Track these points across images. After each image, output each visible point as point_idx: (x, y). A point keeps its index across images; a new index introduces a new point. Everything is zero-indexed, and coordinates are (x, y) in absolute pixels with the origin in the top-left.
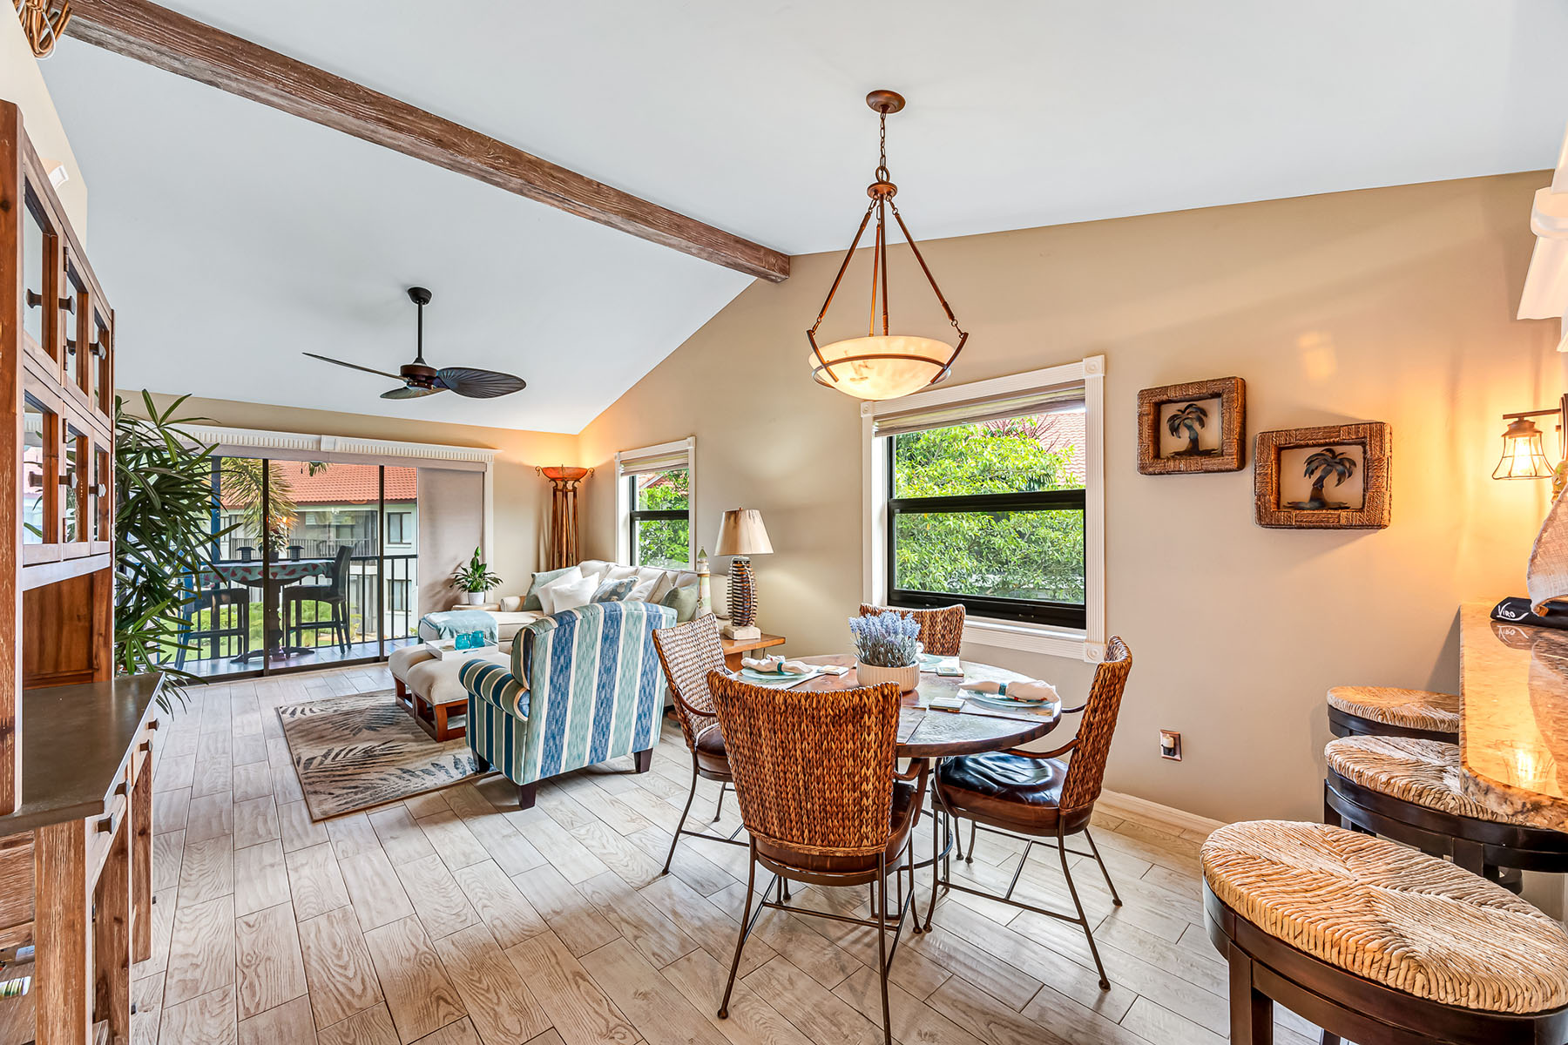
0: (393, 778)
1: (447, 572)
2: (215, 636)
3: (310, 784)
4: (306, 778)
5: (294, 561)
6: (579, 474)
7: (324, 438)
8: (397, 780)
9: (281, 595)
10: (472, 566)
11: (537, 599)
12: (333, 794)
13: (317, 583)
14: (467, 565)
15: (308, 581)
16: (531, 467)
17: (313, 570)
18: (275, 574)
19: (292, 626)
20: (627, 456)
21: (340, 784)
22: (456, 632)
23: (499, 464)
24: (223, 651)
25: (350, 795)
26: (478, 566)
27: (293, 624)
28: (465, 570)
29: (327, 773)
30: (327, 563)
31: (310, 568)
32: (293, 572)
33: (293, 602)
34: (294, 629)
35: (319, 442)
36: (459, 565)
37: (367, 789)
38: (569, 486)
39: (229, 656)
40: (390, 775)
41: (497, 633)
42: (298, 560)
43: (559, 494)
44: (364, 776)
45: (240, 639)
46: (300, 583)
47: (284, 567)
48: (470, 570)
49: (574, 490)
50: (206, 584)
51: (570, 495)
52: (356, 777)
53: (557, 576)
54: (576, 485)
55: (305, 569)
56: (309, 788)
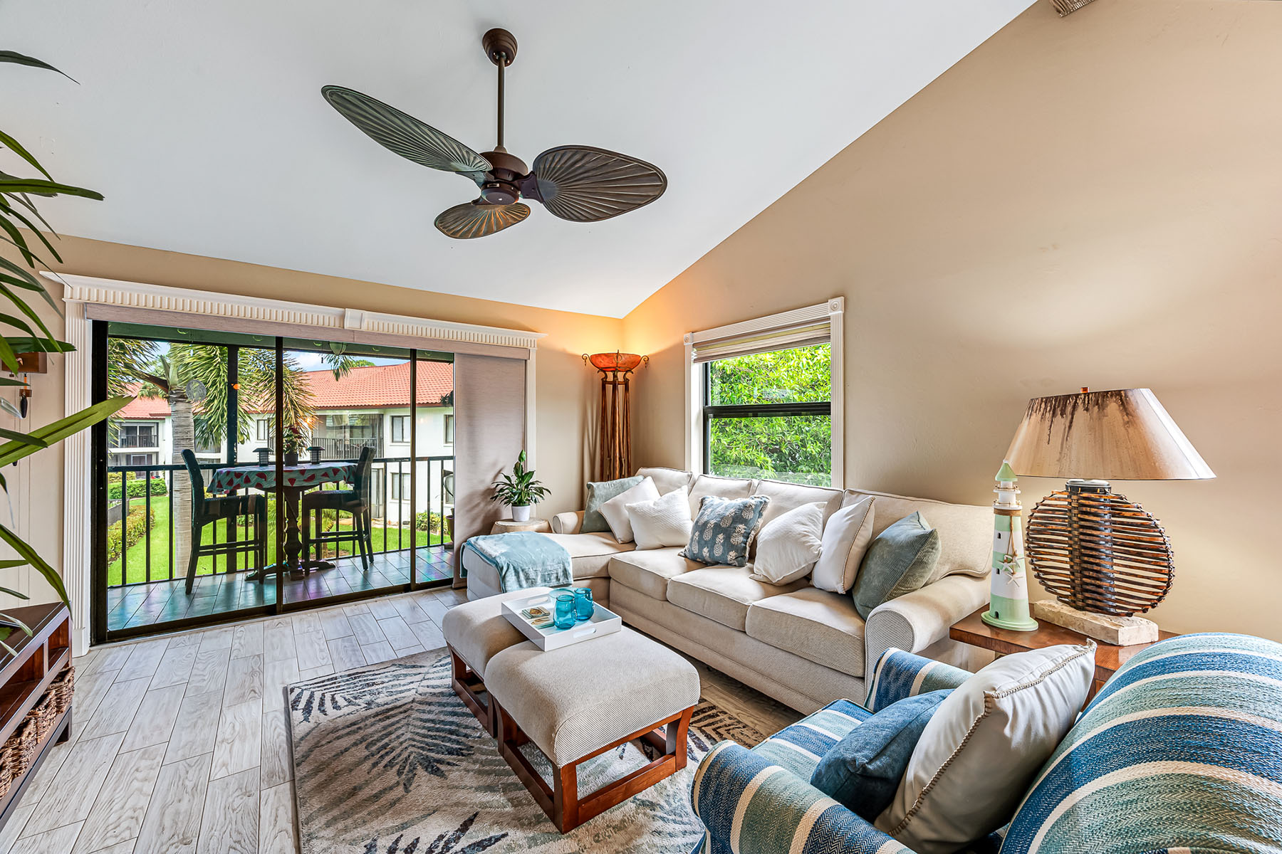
1: (487, 481)
2: (231, 549)
5: (314, 463)
6: (634, 363)
7: (349, 312)
9: (300, 502)
10: (516, 473)
11: (600, 517)
13: (338, 489)
14: (510, 471)
15: (329, 487)
16: (574, 356)
17: (333, 474)
18: (292, 481)
19: (311, 538)
20: (702, 337)
22: (523, 570)
23: (545, 352)
24: (240, 565)
26: (522, 473)
27: (313, 536)
28: (507, 477)
30: (348, 467)
31: (331, 474)
32: (312, 478)
33: (313, 512)
34: (313, 541)
35: (343, 317)
36: (499, 472)
38: (620, 375)
39: (246, 570)
41: (570, 570)
42: (317, 463)
43: (609, 388)
45: (256, 554)
46: (321, 489)
47: (303, 472)
48: (514, 480)
49: (626, 383)
50: (220, 492)
51: (621, 388)
53: (623, 489)
54: (627, 376)
55: (326, 475)
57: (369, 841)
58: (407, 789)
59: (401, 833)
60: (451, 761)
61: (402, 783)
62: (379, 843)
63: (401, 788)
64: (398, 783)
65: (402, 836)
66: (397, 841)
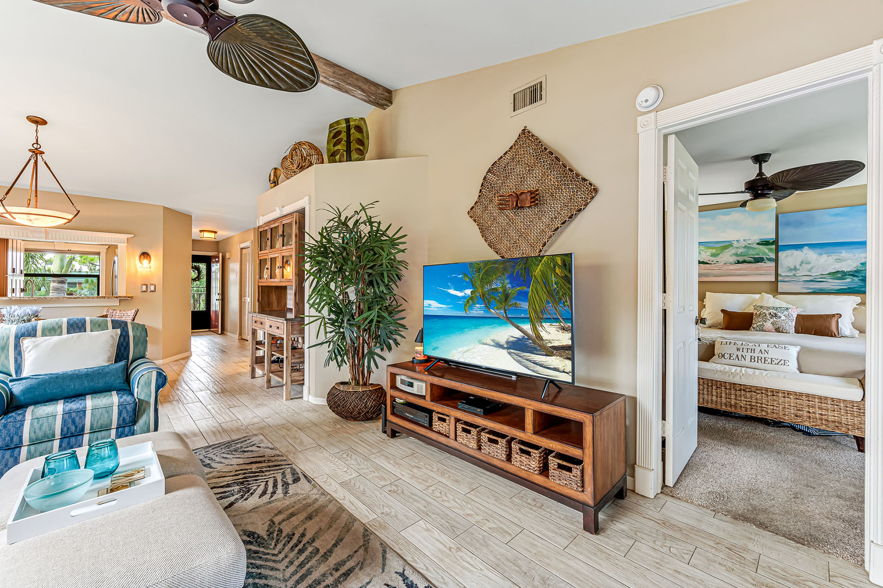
0: (218, 459)
3: (278, 455)
4: (285, 460)
8: (214, 457)
12: (257, 447)
21: (255, 454)
25: (246, 446)
29: (271, 464)
37: (235, 450)
40: (221, 463)
44: (241, 461)
52: (247, 461)
56: (277, 452)
57: (288, 495)
62: (282, 495)
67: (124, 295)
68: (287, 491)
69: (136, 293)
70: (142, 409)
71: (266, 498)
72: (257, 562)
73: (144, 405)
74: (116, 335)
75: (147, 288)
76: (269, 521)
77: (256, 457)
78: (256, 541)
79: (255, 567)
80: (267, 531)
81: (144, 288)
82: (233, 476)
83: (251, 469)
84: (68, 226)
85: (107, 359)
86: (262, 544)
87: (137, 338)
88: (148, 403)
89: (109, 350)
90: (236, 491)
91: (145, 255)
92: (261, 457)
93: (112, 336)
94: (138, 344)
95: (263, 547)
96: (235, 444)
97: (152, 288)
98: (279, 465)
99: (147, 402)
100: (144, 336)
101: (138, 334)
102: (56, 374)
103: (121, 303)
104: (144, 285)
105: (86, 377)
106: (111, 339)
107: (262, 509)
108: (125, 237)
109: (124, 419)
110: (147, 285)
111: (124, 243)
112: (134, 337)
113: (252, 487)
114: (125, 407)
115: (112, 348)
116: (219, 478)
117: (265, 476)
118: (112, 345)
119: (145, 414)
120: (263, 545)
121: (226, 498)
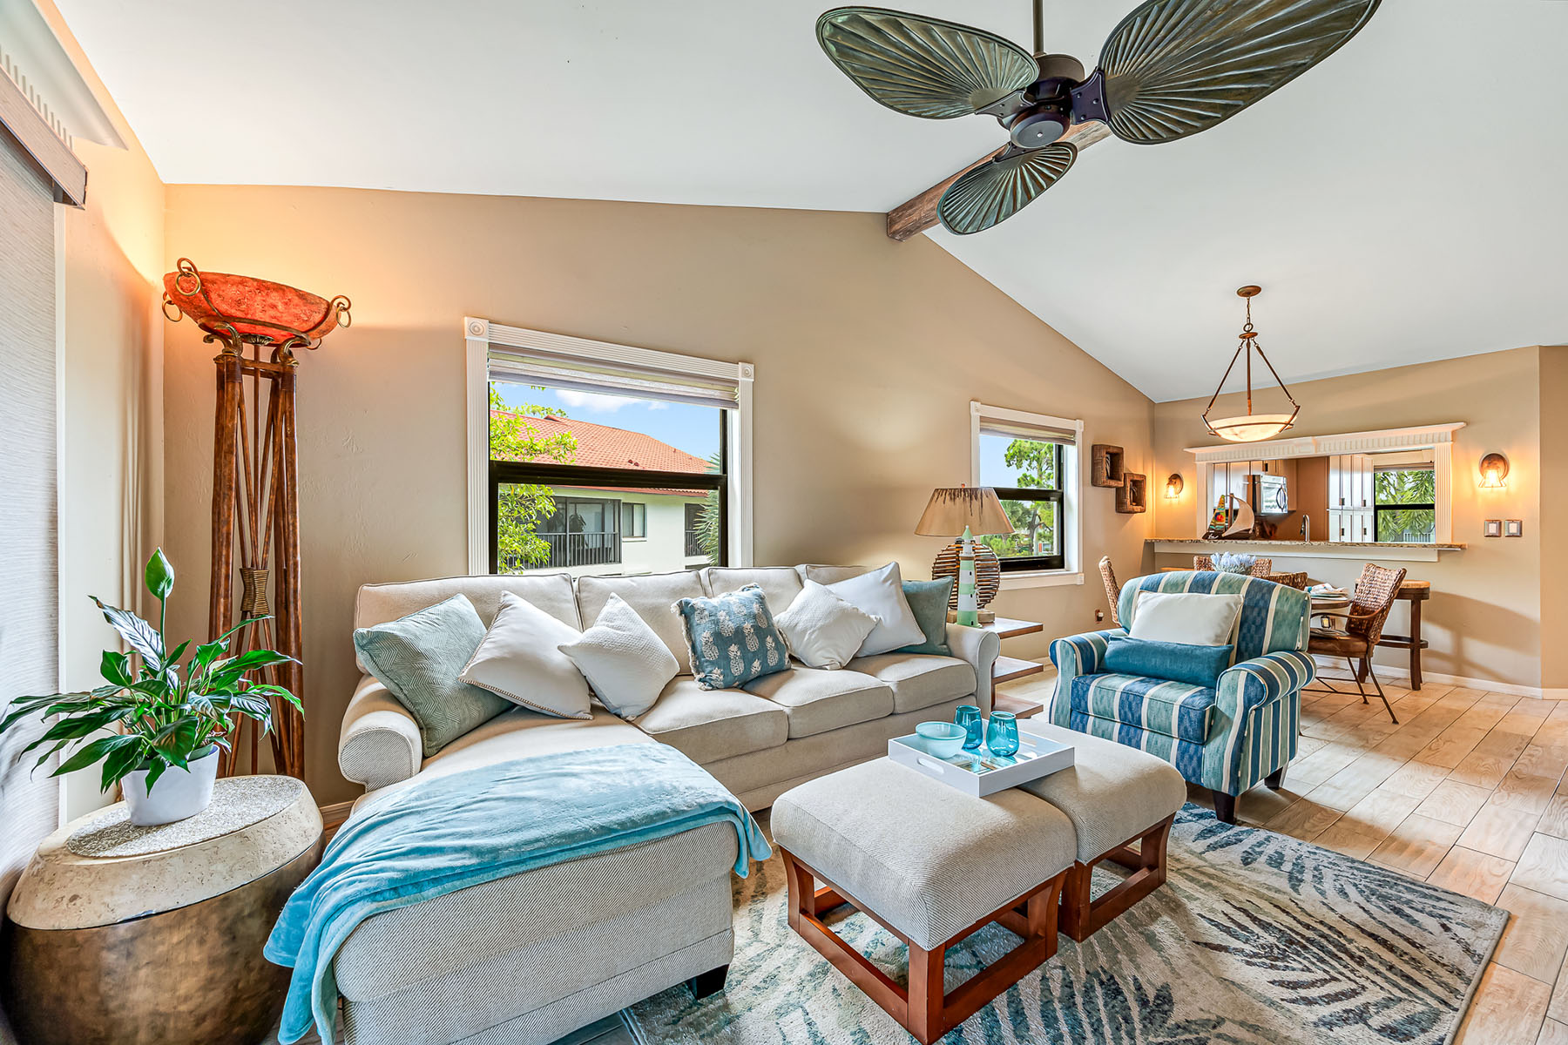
0: (1329, 886)
3: (1460, 974)
4: (1454, 991)
8: (1330, 880)
12: (1443, 926)
20: (515, 337)
21: (1411, 932)
25: (1420, 907)
29: (1407, 969)
37: (1384, 898)
40: (1323, 893)
44: (1359, 917)
52: (1371, 926)
56: (1470, 967)
57: (1323, 1029)
58: (1220, 1021)
59: (1280, 1002)
60: (1133, 988)
61: (1216, 1031)
62: (1315, 1019)
63: (1221, 1030)
64: (1219, 1036)
65: (1282, 1000)
66: (1293, 1001)
67: (1449, 542)
68: (1336, 1025)
69: (1475, 538)
70: (1219, 728)
71: (1278, 993)
72: (1107, 1027)
73: (1223, 721)
74: (1236, 605)
75: (1501, 528)
76: (1217, 1017)
77: (1401, 936)
78: (1152, 1011)
79: (1095, 1026)
80: (1187, 1021)
81: (1493, 529)
82: (1299, 922)
83: (1351, 941)
84: (1288, 432)
85: (1214, 638)
86: (1151, 1023)
87: (1280, 615)
88: (1230, 721)
89: (1220, 626)
90: (1262, 941)
91: (1493, 459)
92: (1413, 944)
93: (1228, 605)
94: (1281, 625)
95: (1145, 1026)
96: (1406, 888)
97: (1513, 528)
98: (1416, 984)
99: (1228, 718)
100: (1296, 614)
101: (1286, 608)
102: (1144, 642)
103: (1442, 558)
104: (1493, 521)
105: (1171, 655)
106: (1227, 608)
107: (1243, 996)
108: (1447, 429)
109: (1186, 730)
110: (1500, 523)
111: (1446, 441)
112: (1276, 613)
113: (1295, 960)
114: (1188, 712)
115: (1224, 622)
116: (1275, 906)
117: (1352, 971)
118: (1227, 618)
119: (1221, 736)
120: (1149, 1025)
121: (1232, 936)
